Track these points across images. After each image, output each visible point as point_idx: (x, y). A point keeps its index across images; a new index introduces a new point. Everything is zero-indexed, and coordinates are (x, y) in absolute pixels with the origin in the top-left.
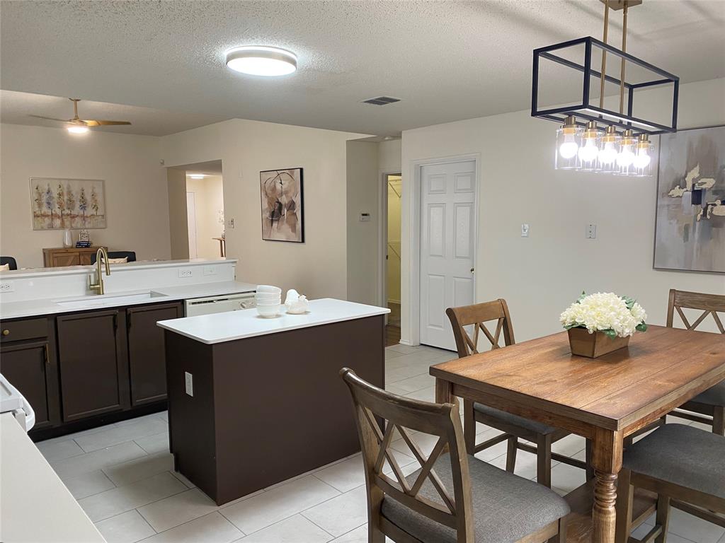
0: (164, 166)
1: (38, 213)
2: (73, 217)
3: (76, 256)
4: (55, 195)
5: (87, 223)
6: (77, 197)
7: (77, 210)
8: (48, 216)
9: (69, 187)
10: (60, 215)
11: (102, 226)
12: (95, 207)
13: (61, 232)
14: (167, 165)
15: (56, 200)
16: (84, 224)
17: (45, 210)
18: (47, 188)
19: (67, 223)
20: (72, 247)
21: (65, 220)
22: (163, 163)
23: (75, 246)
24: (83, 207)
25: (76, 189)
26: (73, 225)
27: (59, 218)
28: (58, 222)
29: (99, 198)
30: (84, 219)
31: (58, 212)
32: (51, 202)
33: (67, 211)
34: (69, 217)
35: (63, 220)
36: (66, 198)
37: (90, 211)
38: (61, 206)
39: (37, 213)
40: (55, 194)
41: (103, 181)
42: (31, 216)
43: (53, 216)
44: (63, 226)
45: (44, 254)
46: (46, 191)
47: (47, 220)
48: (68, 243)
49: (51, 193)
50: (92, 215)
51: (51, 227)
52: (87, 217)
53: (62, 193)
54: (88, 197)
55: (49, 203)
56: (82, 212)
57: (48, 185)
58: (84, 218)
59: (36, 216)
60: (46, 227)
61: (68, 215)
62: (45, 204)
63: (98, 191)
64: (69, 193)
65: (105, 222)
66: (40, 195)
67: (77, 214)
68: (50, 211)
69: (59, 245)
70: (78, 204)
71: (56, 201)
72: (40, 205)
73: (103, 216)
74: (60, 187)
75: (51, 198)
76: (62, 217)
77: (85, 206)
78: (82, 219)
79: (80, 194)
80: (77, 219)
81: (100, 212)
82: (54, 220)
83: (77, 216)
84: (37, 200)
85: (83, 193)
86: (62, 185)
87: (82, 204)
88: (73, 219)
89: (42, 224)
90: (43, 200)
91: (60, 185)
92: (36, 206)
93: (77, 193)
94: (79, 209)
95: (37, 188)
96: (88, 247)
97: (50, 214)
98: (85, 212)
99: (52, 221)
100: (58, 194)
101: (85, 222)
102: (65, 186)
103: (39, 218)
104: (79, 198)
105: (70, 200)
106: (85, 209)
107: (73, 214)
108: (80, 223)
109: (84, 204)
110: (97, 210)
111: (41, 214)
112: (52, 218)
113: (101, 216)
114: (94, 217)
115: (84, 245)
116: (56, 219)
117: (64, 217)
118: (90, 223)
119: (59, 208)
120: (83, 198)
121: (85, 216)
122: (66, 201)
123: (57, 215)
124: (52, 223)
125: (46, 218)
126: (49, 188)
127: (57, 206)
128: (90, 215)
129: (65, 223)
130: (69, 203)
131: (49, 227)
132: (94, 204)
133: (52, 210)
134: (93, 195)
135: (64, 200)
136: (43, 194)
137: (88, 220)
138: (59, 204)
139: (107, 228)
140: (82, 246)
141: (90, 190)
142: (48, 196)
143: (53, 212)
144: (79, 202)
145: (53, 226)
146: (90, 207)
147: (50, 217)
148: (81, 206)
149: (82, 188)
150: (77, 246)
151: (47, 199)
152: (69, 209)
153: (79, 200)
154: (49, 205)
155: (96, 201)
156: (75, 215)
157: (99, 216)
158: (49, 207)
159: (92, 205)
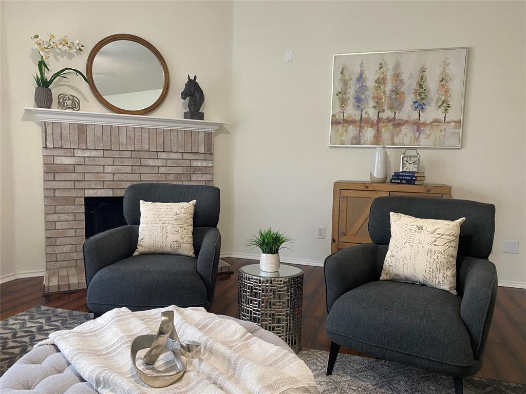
1: (339, 117)
2: (398, 124)
4: (370, 83)
5: (422, 136)
6: (410, 86)
7: (407, 112)
8: (352, 122)
9: (397, 66)
10: (375, 118)
11: (451, 142)
12: (445, 105)
15: (370, 93)
16: (417, 139)
17: (351, 111)
18: (357, 70)
19: (386, 134)
20: (384, 182)
21: (383, 130)
23: (387, 179)
24: (420, 106)
25: (410, 70)
26: (397, 140)
27: (372, 125)
28: (369, 134)
29: (456, 87)
30: (418, 130)
31: (372, 113)
32: (363, 97)
33: (388, 114)
34: (390, 125)
35: (378, 131)
36: (389, 87)
37: (432, 113)
38: (378, 106)
39: (337, 117)
41: (468, 49)
43: (362, 122)
44: (377, 141)
46: (356, 77)
47: (352, 130)
48: (378, 174)
49: (365, 81)
50: (437, 121)
51: (357, 141)
52: (424, 124)
53: (384, 79)
54: (432, 85)
55: (358, 100)
56: (415, 115)
57: (361, 65)
58: (418, 126)
59: (335, 122)
60: (348, 143)
61: (389, 120)
62: (351, 101)
63: (456, 70)
64: (397, 77)
65: (462, 136)
66: (345, 83)
67: (405, 119)
68: (358, 113)
69: (363, 177)
70: (409, 99)
71: (372, 95)
72: (343, 102)
73: (458, 122)
74: (381, 68)
75: (363, 88)
76: (377, 124)
77: (424, 102)
78: (415, 128)
79: (417, 78)
80: (404, 129)
81: (453, 115)
82: (363, 131)
83: (407, 122)
84: (340, 93)
85: (422, 77)
86: (386, 63)
87: (419, 98)
88: (398, 129)
89: (342, 136)
90: (349, 92)
91: (381, 64)
92: (338, 104)
93: (411, 76)
94: (410, 108)
95: (342, 72)
96: (412, 184)
97: (358, 118)
98: (421, 113)
99: (360, 131)
100: (376, 81)
101: (419, 134)
102: (390, 66)
103: (339, 126)
104: (414, 86)
105: (396, 91)
106: (422, 108)
107: (399, 120)
108: (409, 136)
109: (423, 99)
110: (446, 110)
111: (343, 120)
112: (360, 127)
113: (454, 124)
114: (438, 125)
115: (404, 179)
116: (368, 127)
117: (381, 124)
118: (429, 136)
119: (375, 107)
120: (421, 86)
121: (421, 122)
122: (388, 93)
123: (370, 121)
124: (359, 136)
125: (351, 126)
126: (361, 71)
127: (372, 103)
128: (431, 121)
129: (381, 136)
130: (393, 97)
131: (354, 143)
132: (443, 98)
133: (362, 111)
134: (443, 79)
135: (384, 93)
136: (351, 82)
137: (427, 130)
138: (376, 100)
139: (463, 149)
140: (402, 180)
141: (439, 70)
142: (358, 86)
143: (364, 116)
144: (412, 96)
145: (360, 142)
146: (433, 104)
147: (358, 123)
148: (415, 103)
149: (423, 67)
150: (393, 179)
151: (356, 92)
152: (392, 108)
153: (413, 91)
154: (357, 101)
155: (447, 91)
156: (402, 120)
157: (449, 122)
158: (358, 107)
159: (437, 101)
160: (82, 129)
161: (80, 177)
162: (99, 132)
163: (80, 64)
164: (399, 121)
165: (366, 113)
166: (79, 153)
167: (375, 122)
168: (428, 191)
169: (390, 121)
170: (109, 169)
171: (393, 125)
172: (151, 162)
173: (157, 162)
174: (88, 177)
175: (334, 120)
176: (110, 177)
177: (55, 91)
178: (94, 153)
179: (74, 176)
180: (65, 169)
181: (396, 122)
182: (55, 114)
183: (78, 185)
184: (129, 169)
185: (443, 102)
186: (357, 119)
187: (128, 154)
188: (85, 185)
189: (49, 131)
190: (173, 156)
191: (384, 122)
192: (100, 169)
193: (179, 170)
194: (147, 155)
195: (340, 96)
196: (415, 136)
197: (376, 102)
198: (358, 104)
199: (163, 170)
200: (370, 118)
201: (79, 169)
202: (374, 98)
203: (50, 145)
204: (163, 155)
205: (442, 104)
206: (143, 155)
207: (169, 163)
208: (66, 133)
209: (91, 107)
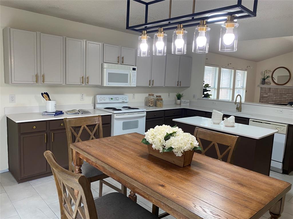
160: (270, 89)
161: (268, 99)
162: (273, 89)
163: (270, 75)
166: (268, 94)
170: (274, 98)
172: (284, 96)
173: (286, 96)
174: (270, 99)
176: (274, 99)
177: (266, 81)
178: (271, 94)
179: (267, 99)
180: (265, 97)
182: (265, 86)
183: (267, 101)
184: (279, 98)
187: (279, 94)
188: (269, 101)
189: (262, 89)
190: (290, 95)
192: (273, 98)
193: (291, 98)
194: (283, 94)
199: (287, 98)
201: (268, 97)
203: (263, 92)
204: (288, 95)
206: (282, 94)
207: (289, 96)
208: (266, 90)
209: (273, 84)
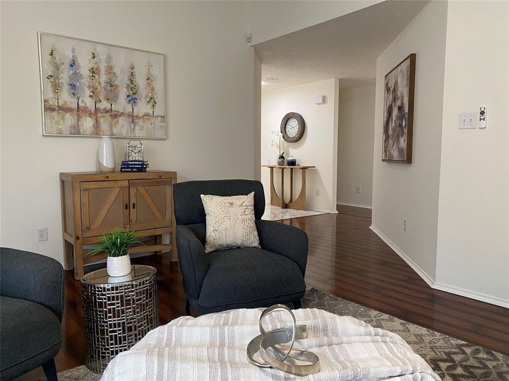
0: (249, 44)
1: (53, 103)
2: (115, 116)
3: (122, 188)
4: (85, 71)
5: (137, 128)
6: (122, 80)
7: (122, 105)
8: (69, 110)
9: (109, 59)
10: (93, 109)
11: (160, 134)
12: (152, 101)
13: (92, 142)
14: (254, 42)
15: (85, 80)
16: (133, 130)
17: (66, 98)
18: (70, 55)
19: (104, 125)
20: (113, 171)
21: (102, 120)
22: (249, 39)
23: (118, 168)
24: (132, 99)
25: (120, 65)
26: (115, 131)
27: (90, 115)
28: (88, 123)
29: (158, 85)
30: (133, 122)
31: (89, 103)
32: (78, 84)
33: (104, 105)
34: (108, 115)
35: (97, 121)
36: (103, 78)
37: (142, 108)
38: (94, 94)
39: (51, 103)
40: (84, 68)
41: (165, 56)
42: (39, 108)
43: (80, 111)
44: (97, 132)
45: (63, 183)
46: (68, 62)
47: (70, 119)
48: (107, 162)
49: (78, 67)
50: (147, 115)
51: (76, 132)
52: (137, 117)
53: (98, 69)
54: (141, 82)
55: (73, 86)
56: (129, 108)
57: (73, 50)
58: (133, 118)
59: (49, 109)
60: (66, 132)
62: (66, 87)
63: (157, 72)
64: (110, 70)
65: (166, 129)
66: (57, 67)
67: (121, 110)
68: (75, 101)
69: (87, 167)
70: (123, 93)
71: (86, 84)
72: (56, 88)
73: (163, 117)
74: (94, 57)
75: (76, 75)
76: (95, 113)
77: (135, 96)
78: (130, 120)
79: (128, 74)
80: (122, 121)
81: (159, 111)
82: (81, 120)
83: (122, 114)
84: (51, 76)
85: (132, 73)
86: (98, 54)
87: (131, 92)
88: (115, 120)
89: (59, 124)
90: (62, 77)
91: (93, 54)
92: (50, 89)
93: (122, 71)
94: (125, 101)
95: (51, 54)
96: (143, 171)
97: (75, 106)
98: (134, 107)
99: (78, 120)
100: (90, 71)
101: (134, 126)
102: (102, 57)
103: (54, 114)
104: (126, 81)
105: (110, 83)
106: (135, 102)
107: (116, 111)
108: (125, 127)
109: (134, 94)
110: (153, 106)
111: (58, 106)
112: (78, 115)
113: (160, 118)
114: (148, 119)
115: (135, 168)
116: (86, 117)
117: (99, 114)
118: (142, 128)
119: (91, 96)
120: (132, 81)
121: (135, 115)
122: (103, 84)
123: (87, 110)
124: (78, 124)
125: (68, 114)
126: (73, 56)
127: (88, 92)
128: (143, 114)
129: (100, 127)
130: (108, 88)
131: (73, 131)
132: (150, 95)
133: (78, 99)
134: (149, 78)
135: (100, 83)
136: (63, 67)
137: (140, 122)
138: (92, 90)
139: (167, 140)
140: (132, 168)
141: (144, 70)
142: (72, 72)
143: (81, 104)
144: (125, 90)
145: (79, 131)
146: (143, 100)
147: (75, 112)
148: (128, 96)
149: (132, 64)
150: (122, 168)
151: (70, 78)
152: (108, 99)
153: (126, 85)
154: (73, 89)
155: (153, 89)
156: (118, 112)
157: (157, 117)
158: (74, 94)
159: (146, 97)
164: (116, 113)
165: (83, 101)
167: (93, 112)
168: (160, 176)
169: (107, 112)
171: (110, 116)
175: (47, 106)
181: (113, 113)
185: (151, 98)
186: (73, 107)
191: (101, 113)
195: (52, 80)
196: (131, 127)
197: (92, 91)
198: (73, 91)
200: (88, 108)
202: (89, 87)
205: (150, 100)
